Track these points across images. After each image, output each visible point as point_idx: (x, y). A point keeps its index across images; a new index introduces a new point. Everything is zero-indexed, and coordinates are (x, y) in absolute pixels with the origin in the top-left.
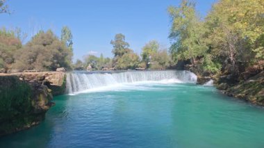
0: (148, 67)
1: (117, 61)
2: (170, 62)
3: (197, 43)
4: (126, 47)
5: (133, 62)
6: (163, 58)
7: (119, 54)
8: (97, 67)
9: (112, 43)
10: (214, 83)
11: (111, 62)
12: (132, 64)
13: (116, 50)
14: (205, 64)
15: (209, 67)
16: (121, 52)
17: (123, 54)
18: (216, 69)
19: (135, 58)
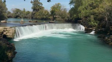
0: (54, 19)
1: (34, 14)
2: (68, 17)
3: (86, 9)
4: (41, 5)
5: (45, 16)
6: (64, 14)
7: (36, 10)
8: (21, 16)
9: (31, 2)
10: (95, 33)
11: (30, 14)
12: (44, 17)
13: (34, 7)
14: (90, 21)
15: (92, 23)
16: (37, 8)
17: (38, 10)
18: (96, 24)
19: (46, 13)
